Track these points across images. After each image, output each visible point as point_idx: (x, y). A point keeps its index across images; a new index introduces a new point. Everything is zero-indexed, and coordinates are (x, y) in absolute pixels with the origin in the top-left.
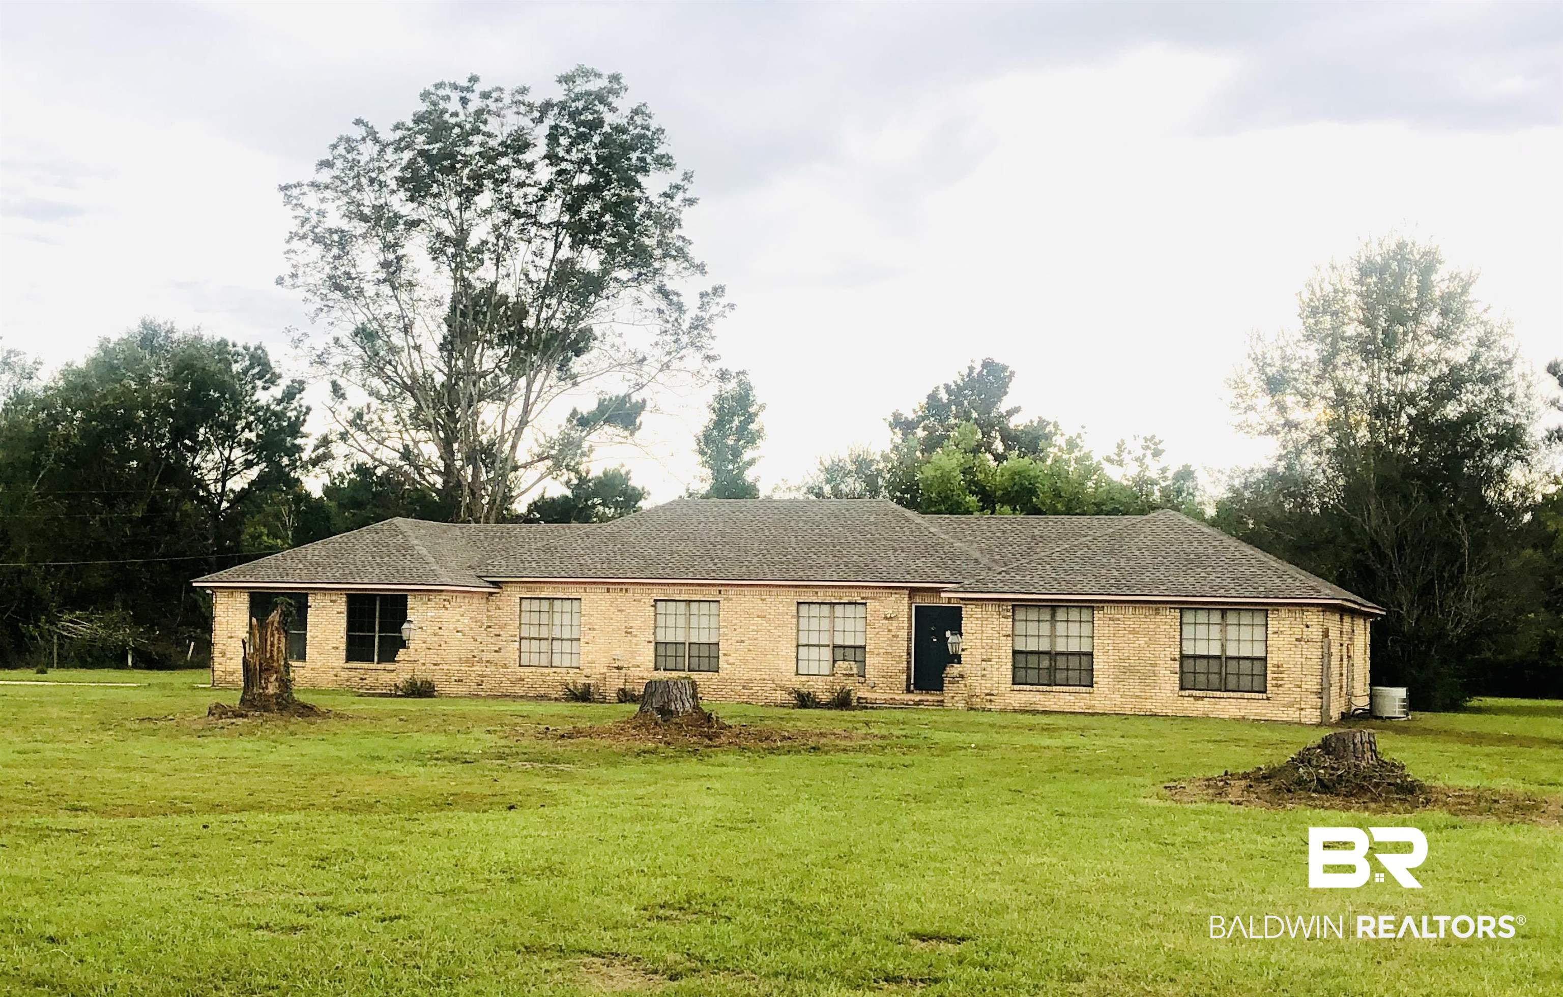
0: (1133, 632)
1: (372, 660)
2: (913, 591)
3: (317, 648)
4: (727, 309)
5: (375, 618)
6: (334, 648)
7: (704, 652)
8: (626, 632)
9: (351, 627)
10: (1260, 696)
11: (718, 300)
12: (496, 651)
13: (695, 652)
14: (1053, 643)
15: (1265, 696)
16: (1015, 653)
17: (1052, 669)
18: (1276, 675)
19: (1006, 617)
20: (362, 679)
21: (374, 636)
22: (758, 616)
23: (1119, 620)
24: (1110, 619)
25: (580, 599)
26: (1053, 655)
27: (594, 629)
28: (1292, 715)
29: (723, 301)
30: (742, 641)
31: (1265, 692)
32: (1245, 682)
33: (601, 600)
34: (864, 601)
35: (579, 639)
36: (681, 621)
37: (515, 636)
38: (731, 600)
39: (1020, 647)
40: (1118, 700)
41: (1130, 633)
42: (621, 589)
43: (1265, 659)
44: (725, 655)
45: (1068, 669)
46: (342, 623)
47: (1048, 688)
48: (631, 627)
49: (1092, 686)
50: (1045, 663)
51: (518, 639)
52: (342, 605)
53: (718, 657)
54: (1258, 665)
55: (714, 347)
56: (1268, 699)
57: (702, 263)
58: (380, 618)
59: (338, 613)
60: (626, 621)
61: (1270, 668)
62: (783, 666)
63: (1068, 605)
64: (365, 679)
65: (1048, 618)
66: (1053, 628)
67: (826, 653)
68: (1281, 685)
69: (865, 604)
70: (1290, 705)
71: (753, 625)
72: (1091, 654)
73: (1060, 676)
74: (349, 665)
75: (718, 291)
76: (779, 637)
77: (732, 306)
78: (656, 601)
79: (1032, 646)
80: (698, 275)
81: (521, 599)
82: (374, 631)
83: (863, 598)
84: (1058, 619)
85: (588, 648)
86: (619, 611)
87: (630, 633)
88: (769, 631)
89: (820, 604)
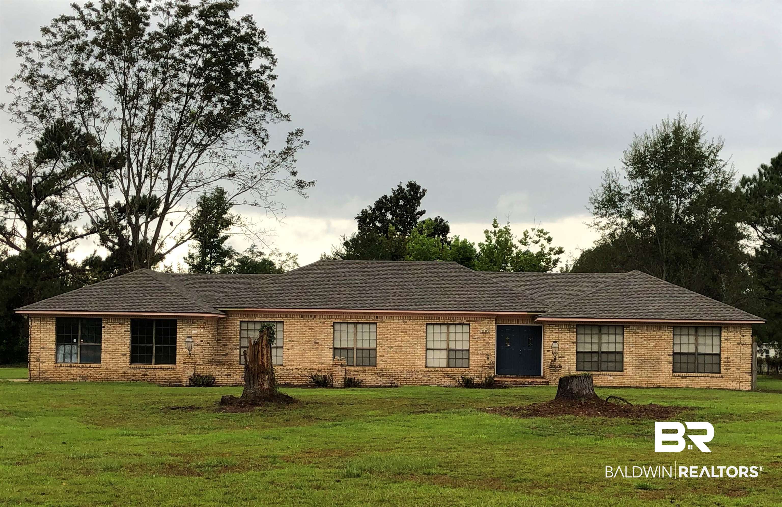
0: (647, 340)
1: (151, 363)
2: (498, 318)
3: (109, 354)
4: (304, 144)
5: (152, 334)
6: (122, 355)
7: (366, 354)
8: (315, 343)
9: (133, 340)
10: (718, 375)
11: (299, 138)
12: (224, 355)
13: (360, 354)
14: (600, 347)
15: (720, 375)
16: (578, 352)
17: (599, 362)
18: (726, 364)
19: (573, 332)
20: (144, 375)
21: (152, 347)
22: (402, 332)
23: (638, 333)
24: (634, 332)
25: (283, 322)
26: (599, 353)
27: (293, 341)
28: (734, 385)
29: (302, 138)
30: (392, 348)
31: (720, 373)
32: (708, 368)
33: (297, 322)
34: (468, 323)
35: (282, 347)
36: (351, 335)
37: (238, 345)
38: (384, 322)
39: (581, 349)
40: (639, 379)
41: (645, 340)
42: (311, 316)
43: (719, 355)
44: (380, 356)
45: (608, 362)
46: (127, 338)
47: (598, 373)
48: (318, 339)
49: (622, 371)
50: (595, 358)
51: (238, 347)
52: (127, 327)
53: (376, 357)
54: (715, 359)
55: (297, 167)
56: (722, 377)
57: (288, 115)
58: (156, 334)
59: (125, 331)
60: (314, 336)
61: (723, 360)
62: (417, 361)
63: (608, 325)
64: (147, 375)
65: (597, 332)
66: (600, 339)
67: (444, 354)
68: (729, 369)
69: (469, 324)
70: (734, 380)
71: (399, 337)
72: (622, 353)
73: (604, 366)
74: (132, 366)
75: (299, 132)
76: (415, 344)
77: (307, 142)
78: (334, 323)
79: (588, 348)
80: (286, 122)
81: (241, 322)
82: (152, 343)
83: (468, 321)
84: (602, 332)
85: (290, 352)
86: (310, 329)
87: (318, 343)
88: (409, 340)
89: (440, 324)
